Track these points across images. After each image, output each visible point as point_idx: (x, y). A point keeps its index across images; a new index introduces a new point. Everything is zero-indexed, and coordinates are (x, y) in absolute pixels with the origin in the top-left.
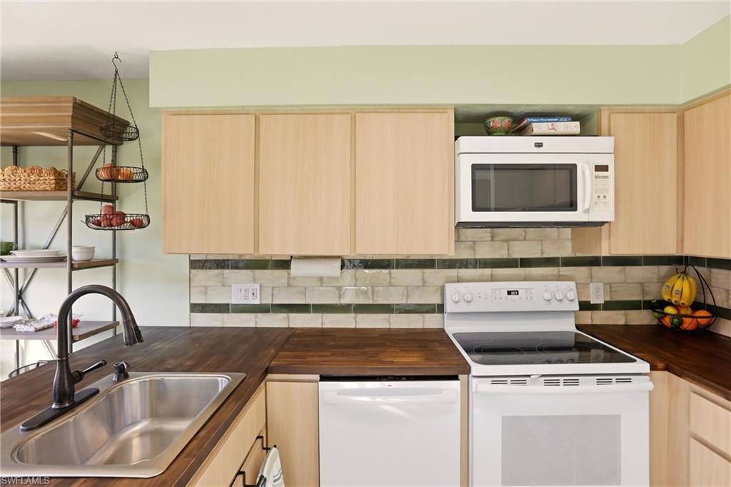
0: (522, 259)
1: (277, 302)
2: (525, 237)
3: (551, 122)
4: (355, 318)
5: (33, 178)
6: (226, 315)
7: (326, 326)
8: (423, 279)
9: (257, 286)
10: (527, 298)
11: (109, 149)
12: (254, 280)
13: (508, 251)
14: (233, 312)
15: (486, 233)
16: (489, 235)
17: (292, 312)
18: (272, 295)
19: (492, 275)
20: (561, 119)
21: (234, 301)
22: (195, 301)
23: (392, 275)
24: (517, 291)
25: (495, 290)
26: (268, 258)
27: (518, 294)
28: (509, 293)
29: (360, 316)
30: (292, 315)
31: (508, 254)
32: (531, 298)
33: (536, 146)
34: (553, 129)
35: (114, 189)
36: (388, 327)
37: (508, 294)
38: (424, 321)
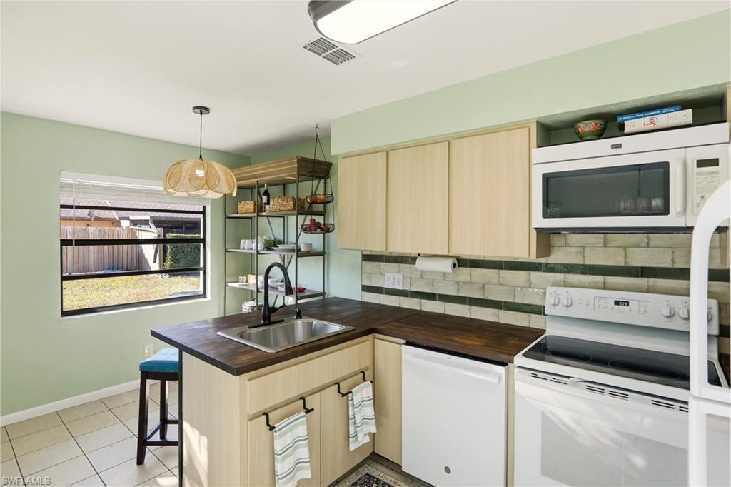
0: (643, 268)
1: (414, 289)
2: (648, 244)
3: (649, 116)
4: (470, 309)
5: (285, 203)
6: (382, 295)
7: (447, 313)
8: (530, 280)
9: (400, 276)
10: (639, 311)
11: (322, 181)
12: (399, 272)
13: (625, 258)
14: (386, 294)
15: (597, 239)
16: (602, 240)
17: (423, 298)
18: (411, 284)
19: (604, 283)
20: (665, 110)
21: (386, 286)
22: (367, 283)
23: (501, 275)
24: (628, 302)
25: (600, 298)
26: (408, 255)
27: (628, 305)
28: (617, 303)
29: (474, 308)
30: (424, 301)
31: (625, 262)
32: (645, 311)
33: (612, 148)
34: (652, 123)
35: (325, 208)
36: (497, 321)
37: (615, 304)
38: (530, 320)
